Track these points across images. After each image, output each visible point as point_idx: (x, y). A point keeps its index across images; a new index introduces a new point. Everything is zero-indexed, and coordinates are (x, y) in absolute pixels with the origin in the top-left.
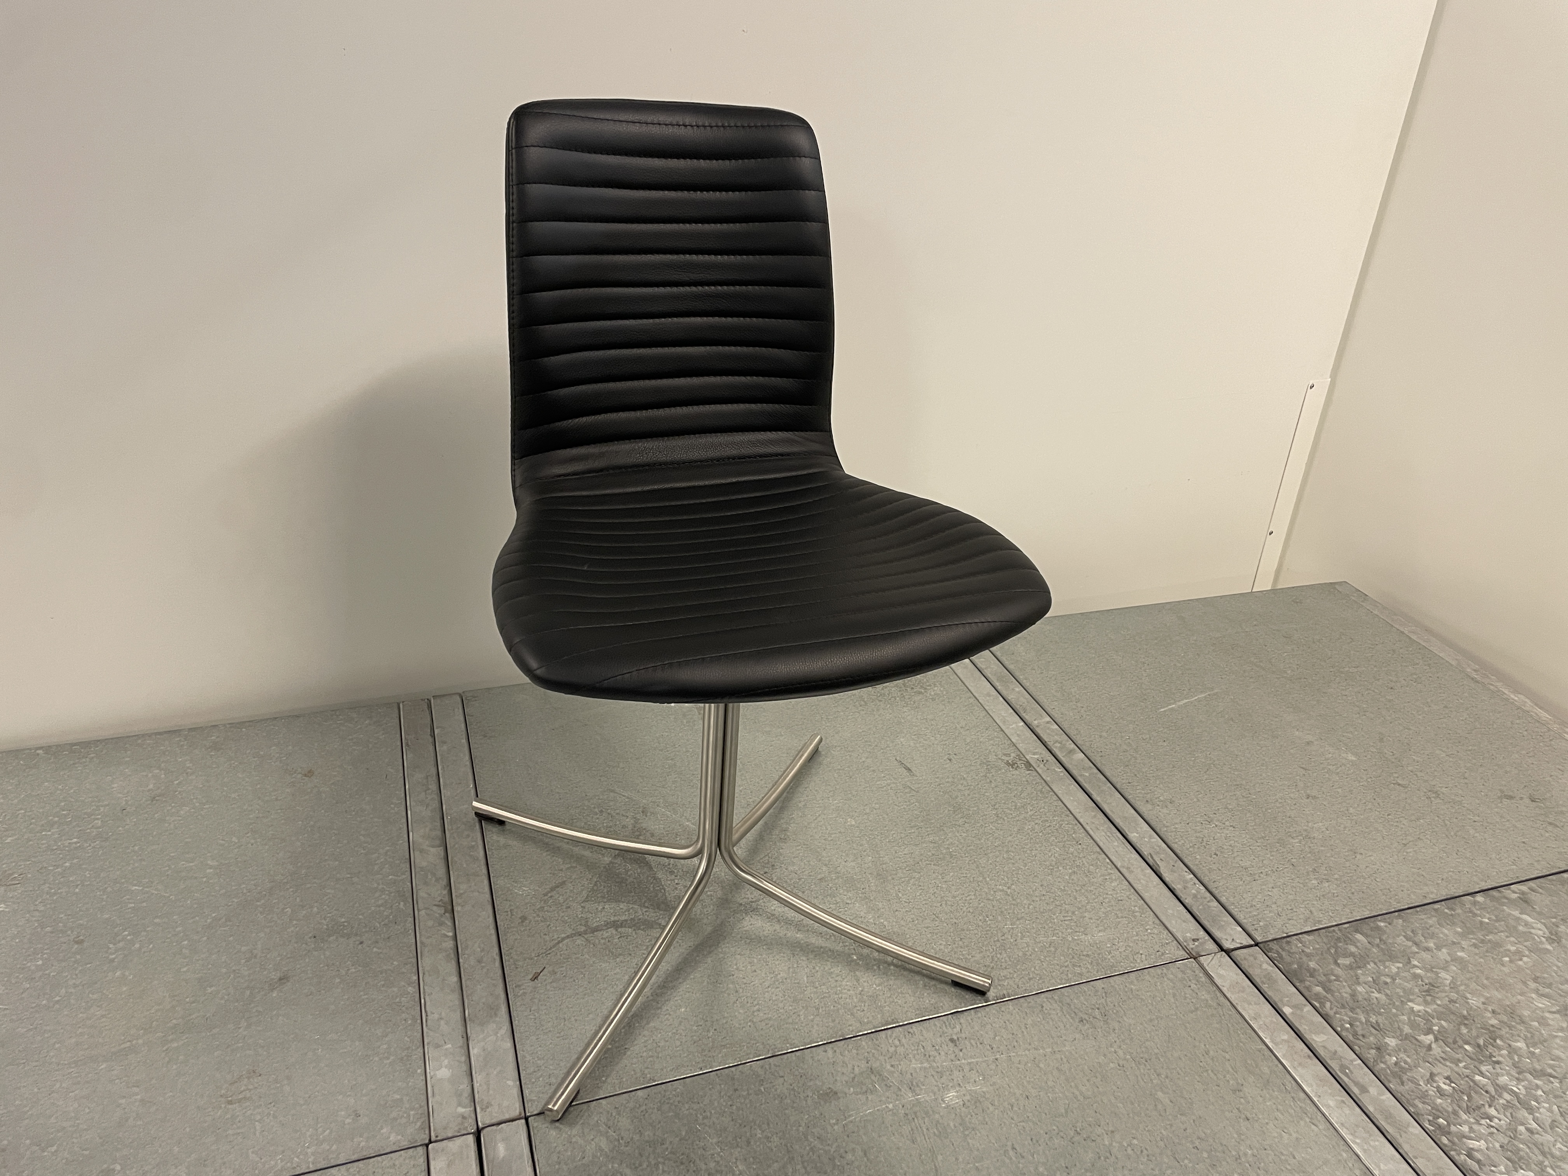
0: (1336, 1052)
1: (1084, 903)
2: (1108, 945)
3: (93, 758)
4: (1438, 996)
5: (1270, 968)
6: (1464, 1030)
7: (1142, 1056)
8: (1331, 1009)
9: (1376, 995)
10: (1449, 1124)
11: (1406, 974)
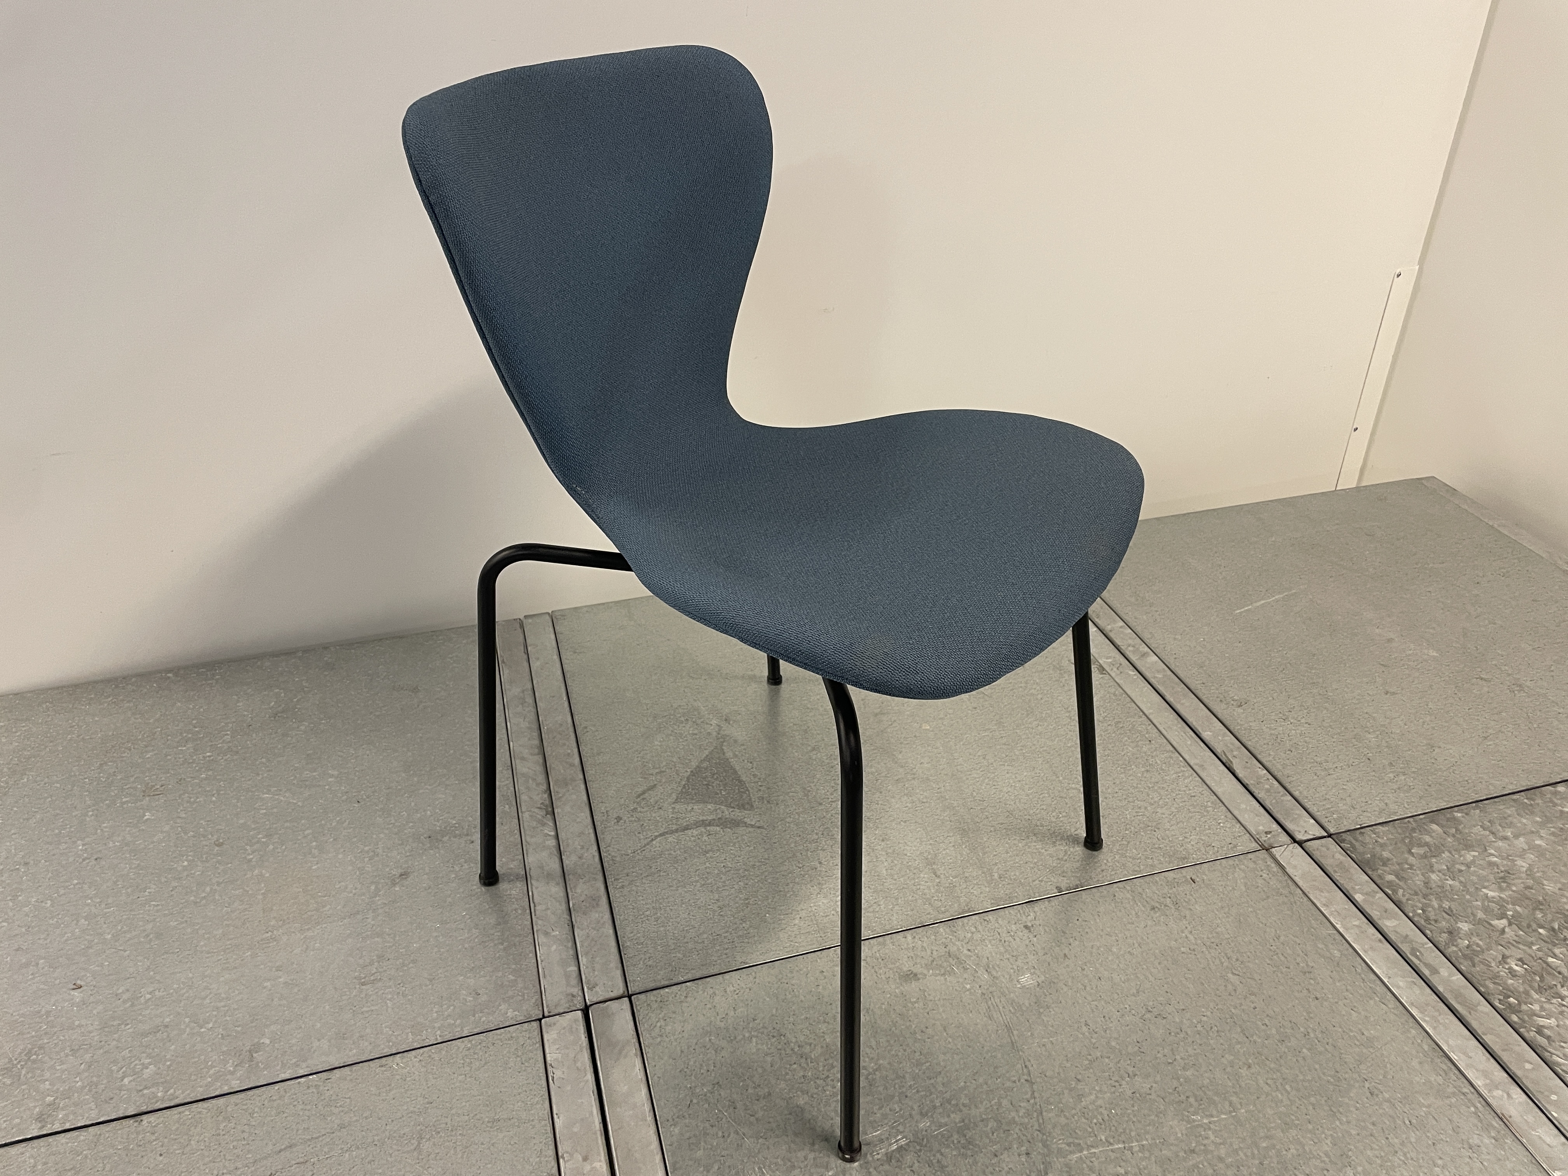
0: (1407, 936)
1: (1156, 799)
2: (1180, 839)
3: (218, 679)
4: (1513, 882)
5: (1342, 858)
6: (1539, 915)
7: (1213, 940)
8: (1404, 895)
9: (1450, 882)
10: (1520, 1004)
11: (1481, 862)
